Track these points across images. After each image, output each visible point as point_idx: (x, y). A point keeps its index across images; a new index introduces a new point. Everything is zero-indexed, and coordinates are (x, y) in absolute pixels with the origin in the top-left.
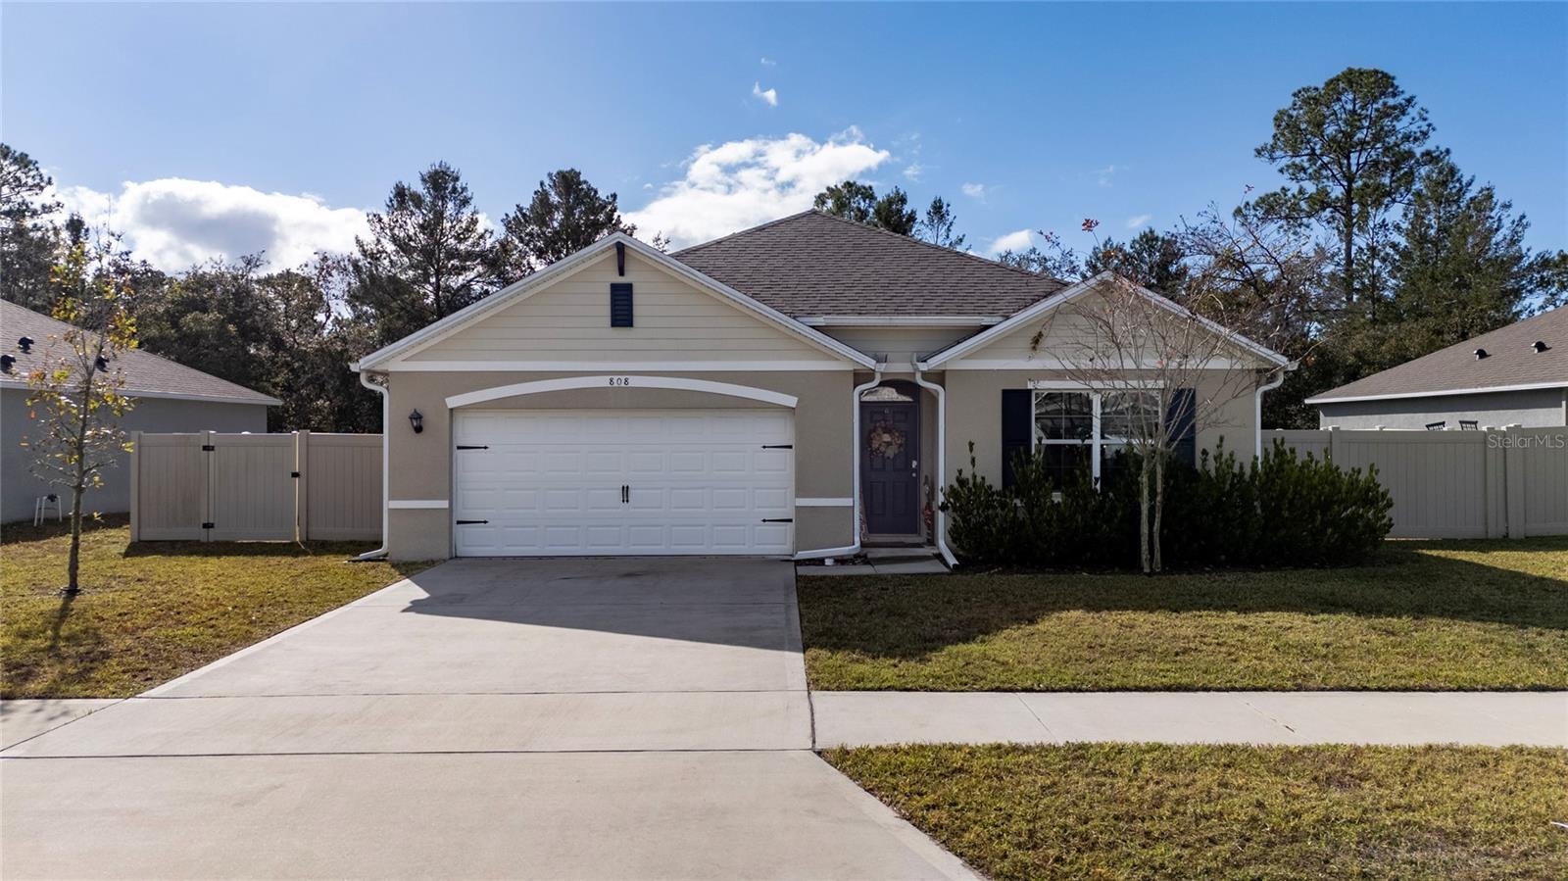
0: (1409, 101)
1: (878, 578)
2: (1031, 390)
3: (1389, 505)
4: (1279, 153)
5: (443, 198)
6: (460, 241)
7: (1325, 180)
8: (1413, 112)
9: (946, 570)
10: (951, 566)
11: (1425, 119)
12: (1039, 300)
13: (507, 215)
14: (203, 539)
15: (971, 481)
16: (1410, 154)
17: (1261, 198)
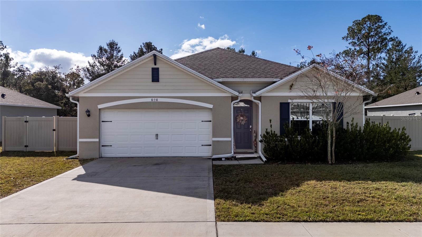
0: (385, 24)
1: (240, 166)
2: (289, 103)
3: (410, 140)
4: (349, 38)
5: (113, 50)
6: (118, 62)
7: (362, 46)
8: (386, 27)
9: (263, 163)
10: (264, 161)
11: (390, 29)
12: (291, 74)
13: (131, 55)
14: (25, 150)
15: (270, 133)
16: (386, 39)
17: (344, 51)
